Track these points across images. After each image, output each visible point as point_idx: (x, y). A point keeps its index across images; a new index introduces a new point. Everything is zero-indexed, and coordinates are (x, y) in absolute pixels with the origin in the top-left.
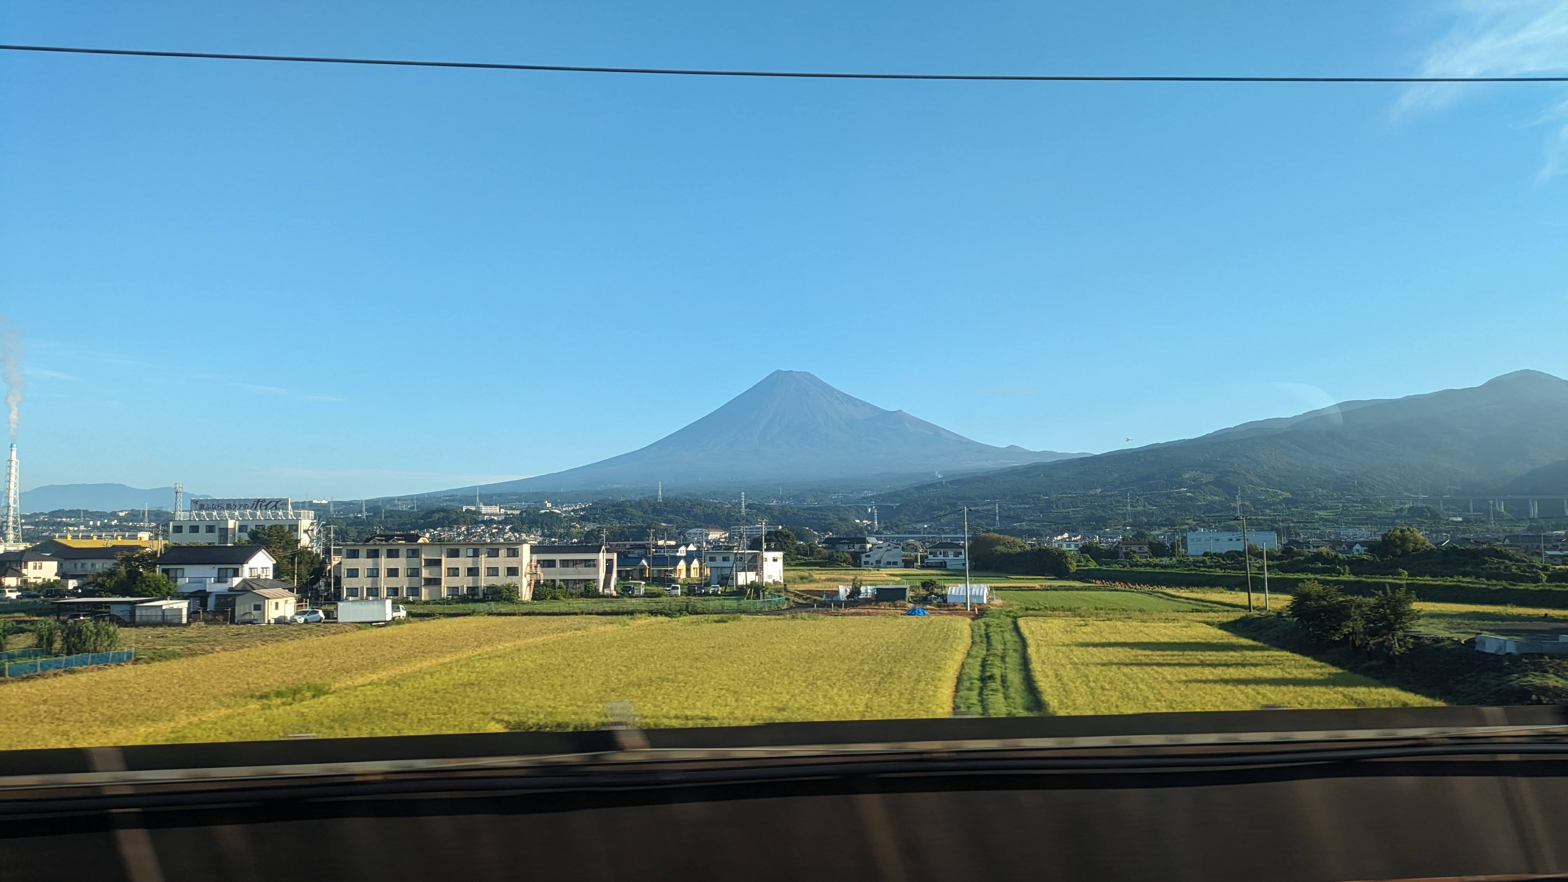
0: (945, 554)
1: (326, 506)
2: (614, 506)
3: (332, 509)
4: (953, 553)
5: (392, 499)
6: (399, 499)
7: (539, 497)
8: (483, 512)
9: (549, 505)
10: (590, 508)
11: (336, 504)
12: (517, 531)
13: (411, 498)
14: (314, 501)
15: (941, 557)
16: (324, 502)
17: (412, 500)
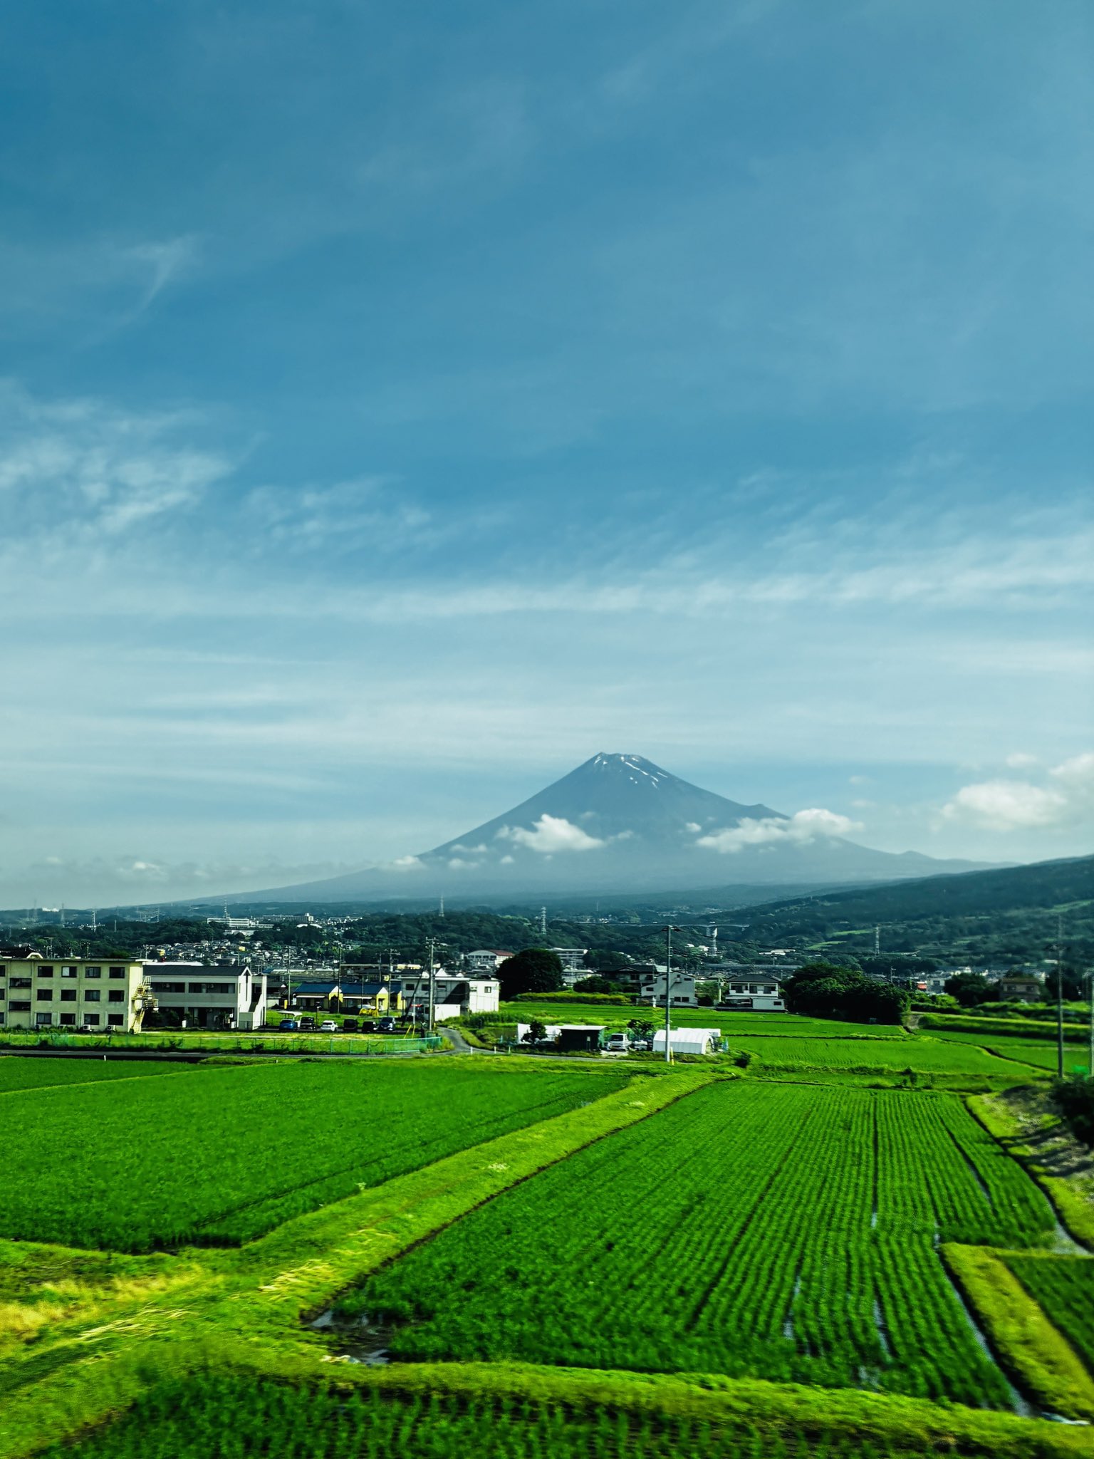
0: (753, 990)
1: (56, 915)
2: (386, 921)
3: (63, 918)
4: (762, 988)
5: (133, 909)
6: (141, 908)
7: (300, 909)
8: (231, 925)
9: (311, 918)
10: (359, 922)
11: (69, 912)
12: (268, 949)
13: (153, 908)
14: (45, 909)
15: (747, 993)
16: (55, 910)
17: (156, 909)
